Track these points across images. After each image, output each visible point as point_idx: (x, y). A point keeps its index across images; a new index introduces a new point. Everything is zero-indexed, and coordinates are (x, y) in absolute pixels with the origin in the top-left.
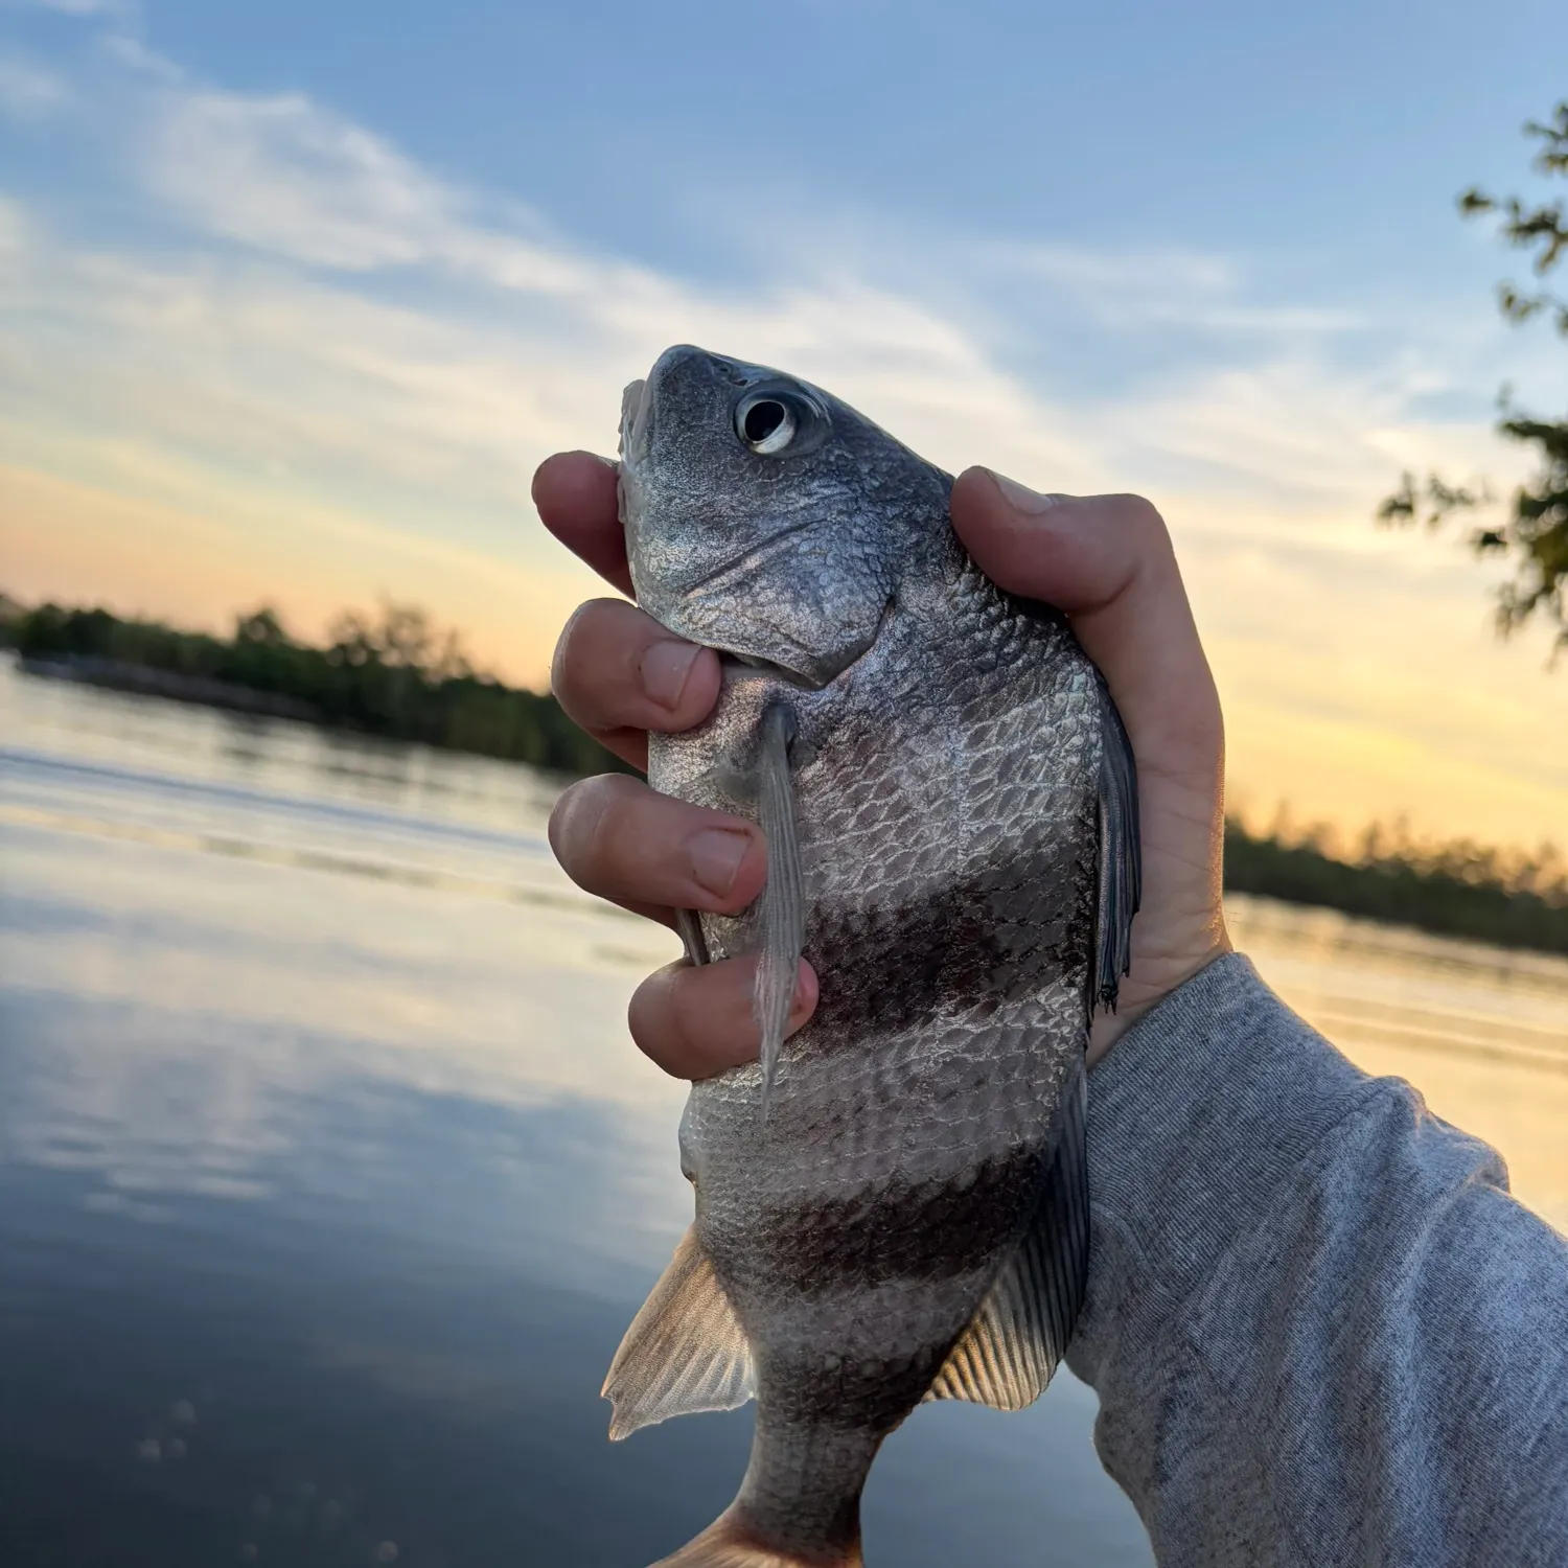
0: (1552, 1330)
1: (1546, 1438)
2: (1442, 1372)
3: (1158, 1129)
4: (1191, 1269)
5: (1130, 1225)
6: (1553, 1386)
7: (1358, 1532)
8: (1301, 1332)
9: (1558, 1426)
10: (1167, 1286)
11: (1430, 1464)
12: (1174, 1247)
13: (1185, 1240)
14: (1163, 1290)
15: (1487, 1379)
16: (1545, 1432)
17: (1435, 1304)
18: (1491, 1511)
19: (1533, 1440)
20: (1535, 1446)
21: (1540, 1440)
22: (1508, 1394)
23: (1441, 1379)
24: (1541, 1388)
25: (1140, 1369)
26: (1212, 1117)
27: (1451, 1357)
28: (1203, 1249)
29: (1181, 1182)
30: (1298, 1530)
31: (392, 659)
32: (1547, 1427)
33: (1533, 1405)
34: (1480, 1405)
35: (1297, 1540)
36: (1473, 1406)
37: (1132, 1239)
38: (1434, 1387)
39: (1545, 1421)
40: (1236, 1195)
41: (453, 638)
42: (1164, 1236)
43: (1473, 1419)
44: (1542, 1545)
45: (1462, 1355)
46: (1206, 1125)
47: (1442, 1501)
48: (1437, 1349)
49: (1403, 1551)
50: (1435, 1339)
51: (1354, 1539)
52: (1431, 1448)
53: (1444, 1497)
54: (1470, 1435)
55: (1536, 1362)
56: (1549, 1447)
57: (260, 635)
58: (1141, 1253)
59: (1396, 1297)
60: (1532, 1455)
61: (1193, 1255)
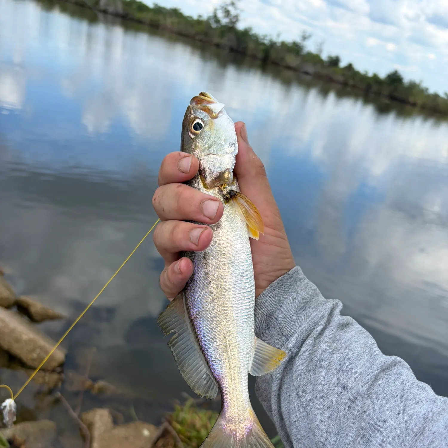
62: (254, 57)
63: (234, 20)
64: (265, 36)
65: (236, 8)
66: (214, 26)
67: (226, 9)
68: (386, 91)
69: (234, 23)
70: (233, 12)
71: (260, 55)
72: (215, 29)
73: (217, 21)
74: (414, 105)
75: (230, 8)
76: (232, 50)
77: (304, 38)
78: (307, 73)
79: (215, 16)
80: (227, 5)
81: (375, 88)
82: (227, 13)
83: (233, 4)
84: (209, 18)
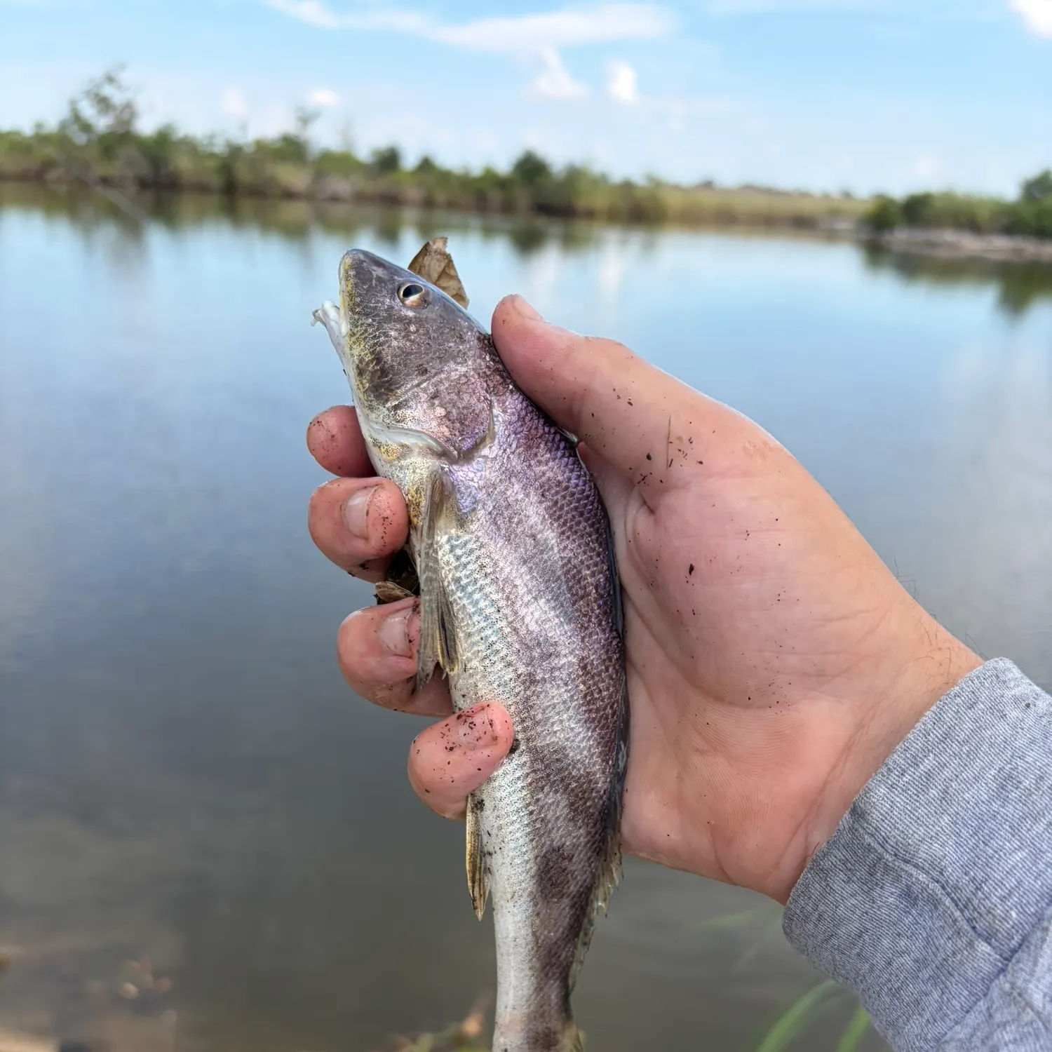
62: (202, 189)
63: (125, 116)
64: (212, 137)
65: (120, 87)
66: (80, 139)
67: (97, 95)
68: (523, 197)
69: (128, 122)
70: (118, 98)
71: (216, 181)
72: (87, 146)
73: (86, 127)
74: (590, 215)
75: (107, 91)
76: (143, 184)
77: (305, 120)
78: (335, 199)
79: (77, 117)
80: (98, 86)
81: (495, 196)
82: (104, 104)
83: (110, 80)
84: (63, 126)
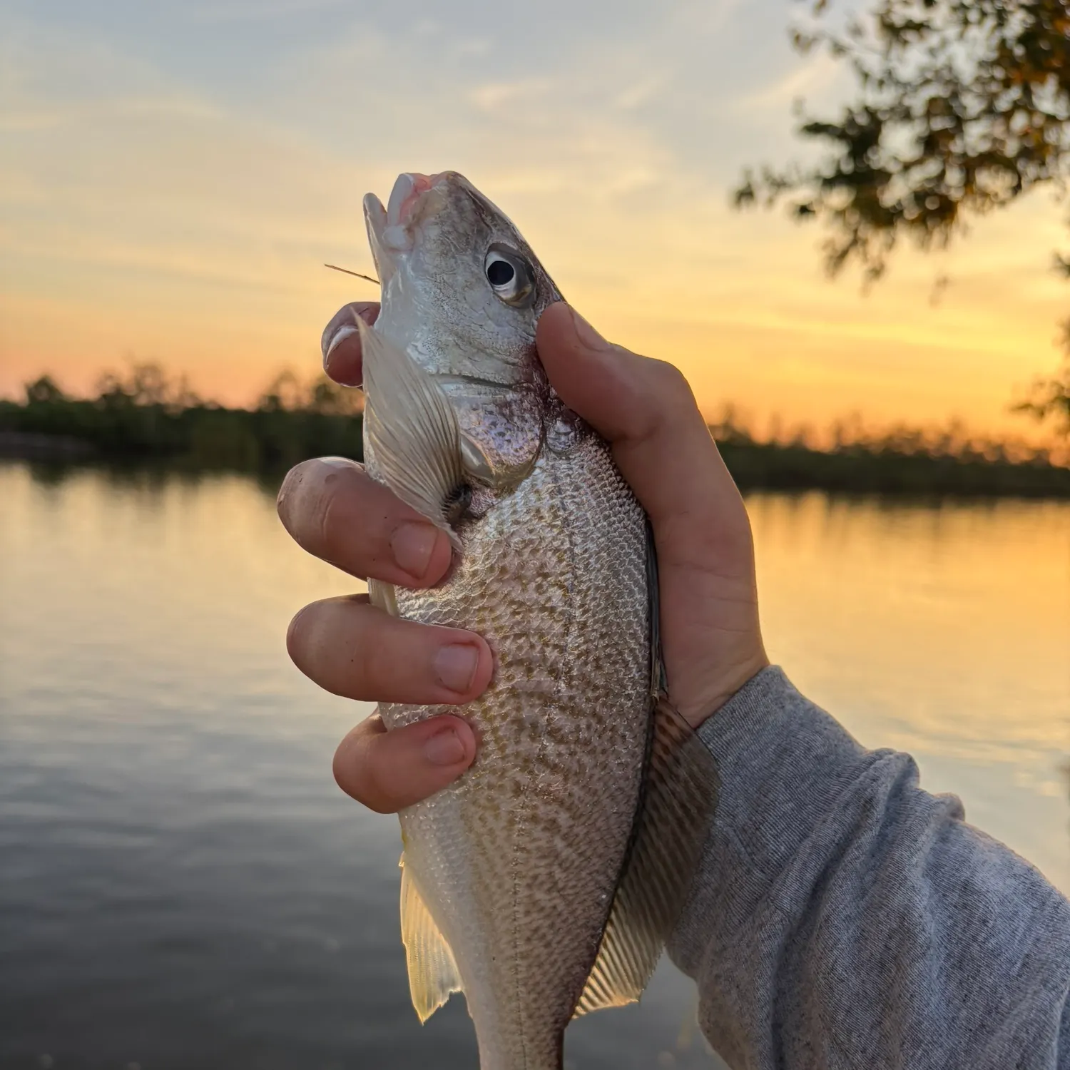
0: (1023, 894)
1: (1028, 963)
2: (950, 917)
3: (754, 763)
4: (781, 858)
5: (735, 831)
6: (1029, 929)
7: (879, 1029)
8: (841, 887)
9: (1035, 955)
10: (764, 873)
11: (941, 980)
12: (767, 842)
13: (776, 837)
14: (760, 875)
15: (985, 922)
16: (1027, 960)
17: (942, 873)
18: (989, 1013)
19: (1019, 965)
20: (1021, 969)
21: (1024, 965)
22: (999, 933)
23: (950, 922)
24: (1021, 931)
25: (744, 936)
26: (793, 752)
27: (955, 907)
28: (789, 843)
29: (771, 796)
30: (834, 1031)
31: (142, 401)
32: (1027, 956)
33: (1016, 941)
34: (981, 939)
35: (834, 1039)
36: (974, 939)
37: (736, 840)
38: (944, 927)
39: (1026, 952)
40: (810, 806)
41: (184, 379)
42: (760, 835)
43: (975, 949)
44: (1027, 1030)
45: (965, 906)
46: (788, 757)
47: (948, 1005)
48: (947, 902)
49: (913, 1040)
50: (944, 895)
51: (876, 1035)
52: (941, 968)
53: (949, 1002)
54: (973, 959)
55: (1016, 913)
56: (1030, 969)
57: (44, 395)
58: (743, 849)
59: (914, 863)
60: (1018, 975)
61: (783, 848)
